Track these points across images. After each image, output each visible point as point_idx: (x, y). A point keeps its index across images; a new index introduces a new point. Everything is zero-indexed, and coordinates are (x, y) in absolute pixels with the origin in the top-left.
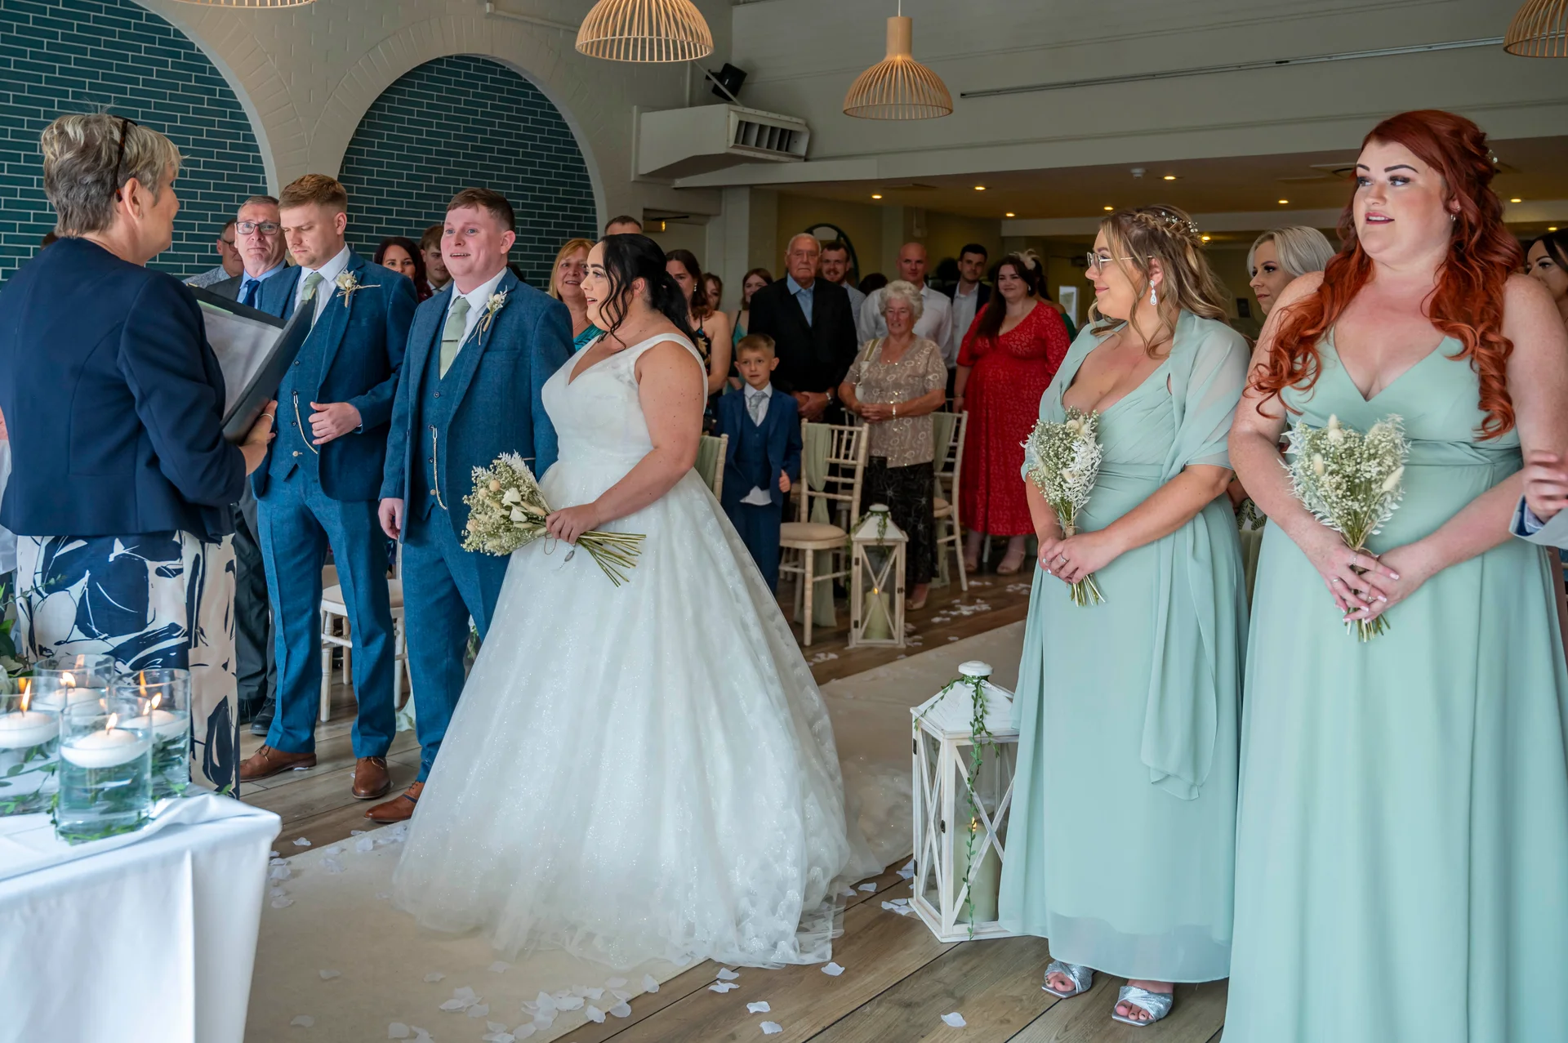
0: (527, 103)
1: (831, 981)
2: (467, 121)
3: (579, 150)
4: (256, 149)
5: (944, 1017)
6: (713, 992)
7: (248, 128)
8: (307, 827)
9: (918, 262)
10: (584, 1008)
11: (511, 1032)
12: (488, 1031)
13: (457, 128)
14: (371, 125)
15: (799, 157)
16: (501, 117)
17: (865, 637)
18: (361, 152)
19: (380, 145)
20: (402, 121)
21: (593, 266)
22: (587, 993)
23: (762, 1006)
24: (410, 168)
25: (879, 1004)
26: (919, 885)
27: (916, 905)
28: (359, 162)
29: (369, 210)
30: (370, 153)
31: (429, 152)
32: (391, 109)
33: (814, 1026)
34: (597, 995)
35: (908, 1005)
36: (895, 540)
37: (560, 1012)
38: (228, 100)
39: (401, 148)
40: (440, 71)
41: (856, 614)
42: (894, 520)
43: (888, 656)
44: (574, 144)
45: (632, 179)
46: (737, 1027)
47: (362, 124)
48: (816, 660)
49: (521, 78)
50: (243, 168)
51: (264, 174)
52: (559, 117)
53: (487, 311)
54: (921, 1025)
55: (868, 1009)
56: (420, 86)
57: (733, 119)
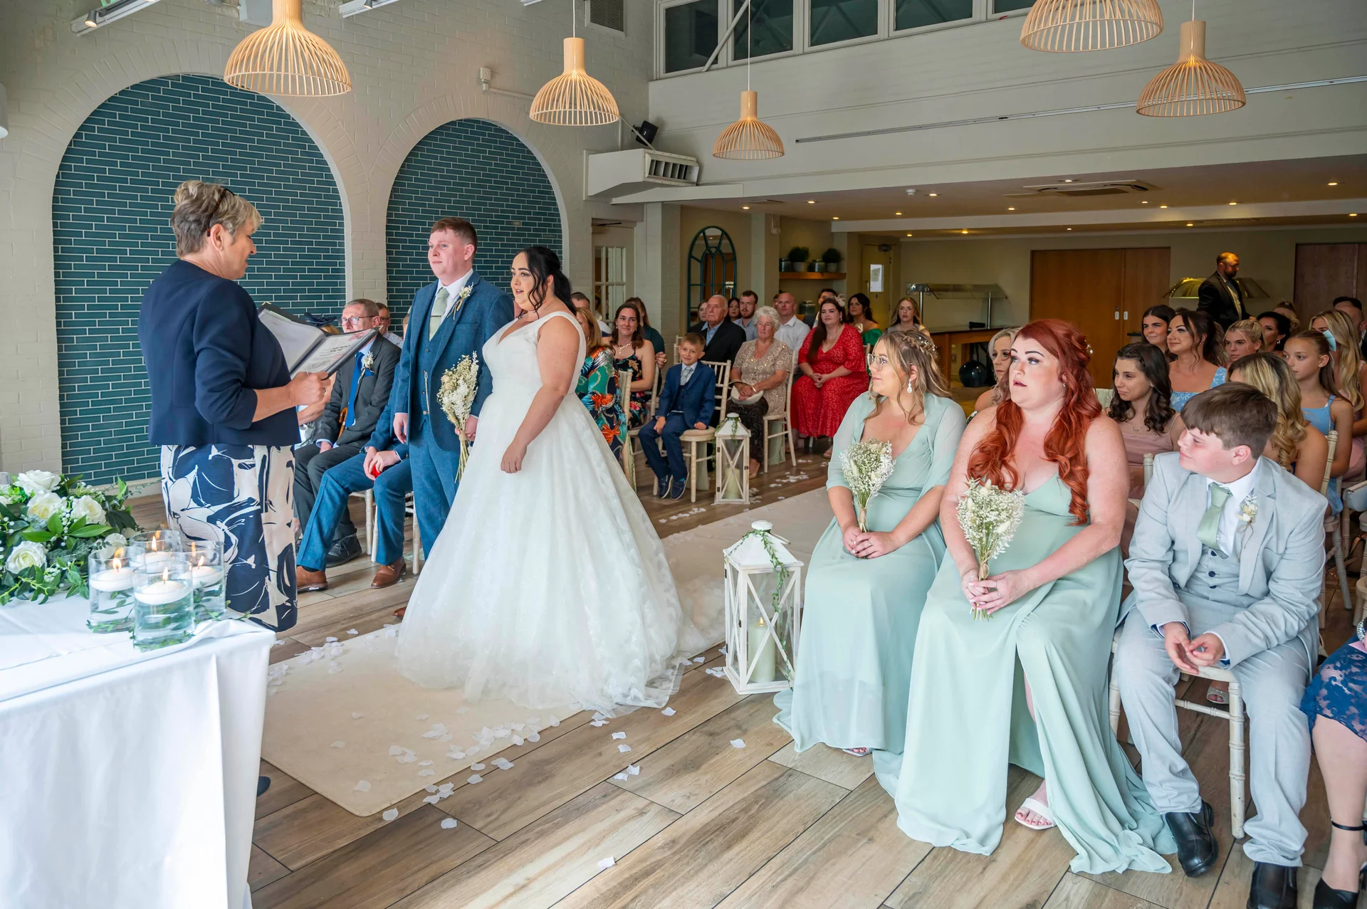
0: (513, 150)
1: (667, 718)
2: (473, 162)
3: (548, 180)
4: (334, 184)
5: (732, 742)
6: (593, 726)
7: (328, 170)
8: (354, 623)
10: (510, 737)
11: (463, 751)
12: (451, 751)
13: (467, 167)
14: (409, 166)
15: (693, 183)
16: (496, 159)
17: (723, 498)
18: (403, 184)
19: (416, 180)
20: (430, 163)
21: (520, 269)
22: (514, 727)
23: (620, 735)
24: (436, 194)
25: (695, 732)
26: (729, 659)
27: (727, 672)
28: (402, 191)
29: (410, 223)
30: (409, 185)
31: (449, 183)
32: (422, 156)
33: (651, 747)
34: (519, 727)
35: (711, 734)
36: (742, 436)
37: (495, 739)
38: (314, 152)
39: (430, 181)
40: (454, 130)
41: (719, 484)
42: (742, 422)
43: (738, 509)
44: (545, 176)
45: (584, 199)
46: (604, 748)
47: (403, 166)
48: (692, 513)
49: (508, 133)
50: (326, 197)
51: (340, 200)
52: (534, 158)
53: (460, 298)
54: (718, 747)
55: (687, 736)
56: (442, 140)
57: (648, 159)
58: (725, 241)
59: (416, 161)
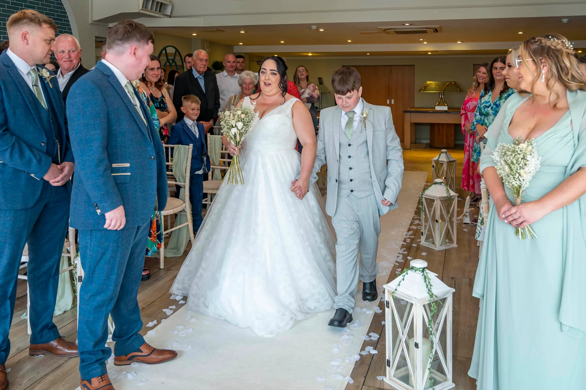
3: (64, 7)
15: (167, 16)
58: (178, 58)
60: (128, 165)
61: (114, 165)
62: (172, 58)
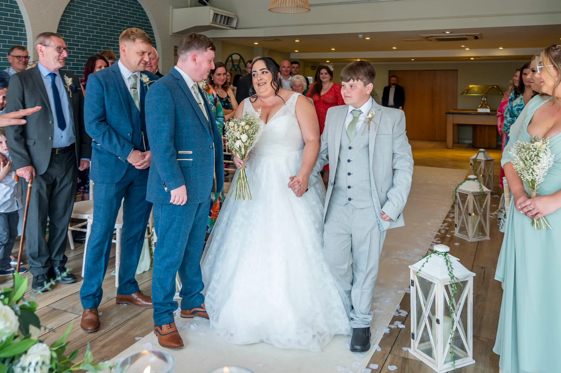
2: (107, 9)
4: (21, 17)
7: (18, 7)
9: (288, 67)
13: (104, 12)
14: (70, 9)
15: (233, 28)
16: (121, 8)
18: (66, 20)
19: (74, 17)
20: (82, 8)
24: (85, 27)
28: (65, 24)
30: (69, 21)
39: (82, 19)
44: (148, 20)
45: (170, 34)
47: (66, 9)
50: (16, 25)
51: (25, 28)
52: (142, 9)
57: (212, 13)
58: (242, 64)
59: (74, 6)
60: (191, 152)
61: (180, 152)
62: (237, 64)
